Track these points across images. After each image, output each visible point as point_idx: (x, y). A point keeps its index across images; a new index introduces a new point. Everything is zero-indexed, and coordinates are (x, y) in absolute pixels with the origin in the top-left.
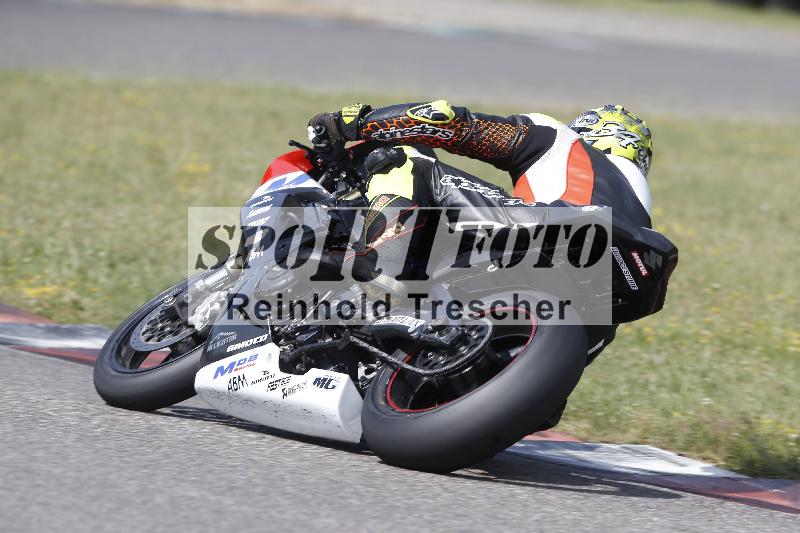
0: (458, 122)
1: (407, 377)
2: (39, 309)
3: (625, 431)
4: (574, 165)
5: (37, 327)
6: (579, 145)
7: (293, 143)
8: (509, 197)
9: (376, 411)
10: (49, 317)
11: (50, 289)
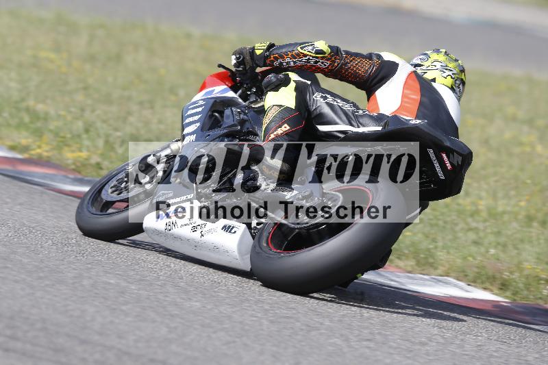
0: (333, 56)
1: (284, 229)
2: (73, 167)
3: (436, 269)
4: (408, 89)
5: (69, 178)
6: (413, 75)
7: (220, 66)
8: (359, 109)
9: (260, 251)
10: (79, 172)
11: (84, 154)
